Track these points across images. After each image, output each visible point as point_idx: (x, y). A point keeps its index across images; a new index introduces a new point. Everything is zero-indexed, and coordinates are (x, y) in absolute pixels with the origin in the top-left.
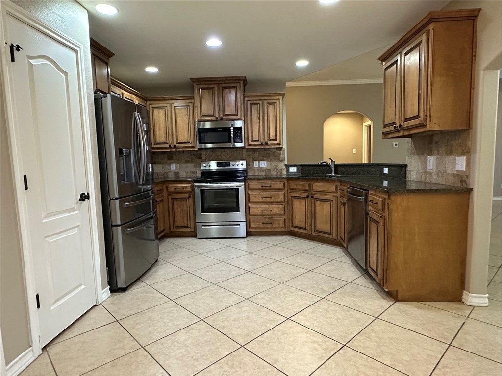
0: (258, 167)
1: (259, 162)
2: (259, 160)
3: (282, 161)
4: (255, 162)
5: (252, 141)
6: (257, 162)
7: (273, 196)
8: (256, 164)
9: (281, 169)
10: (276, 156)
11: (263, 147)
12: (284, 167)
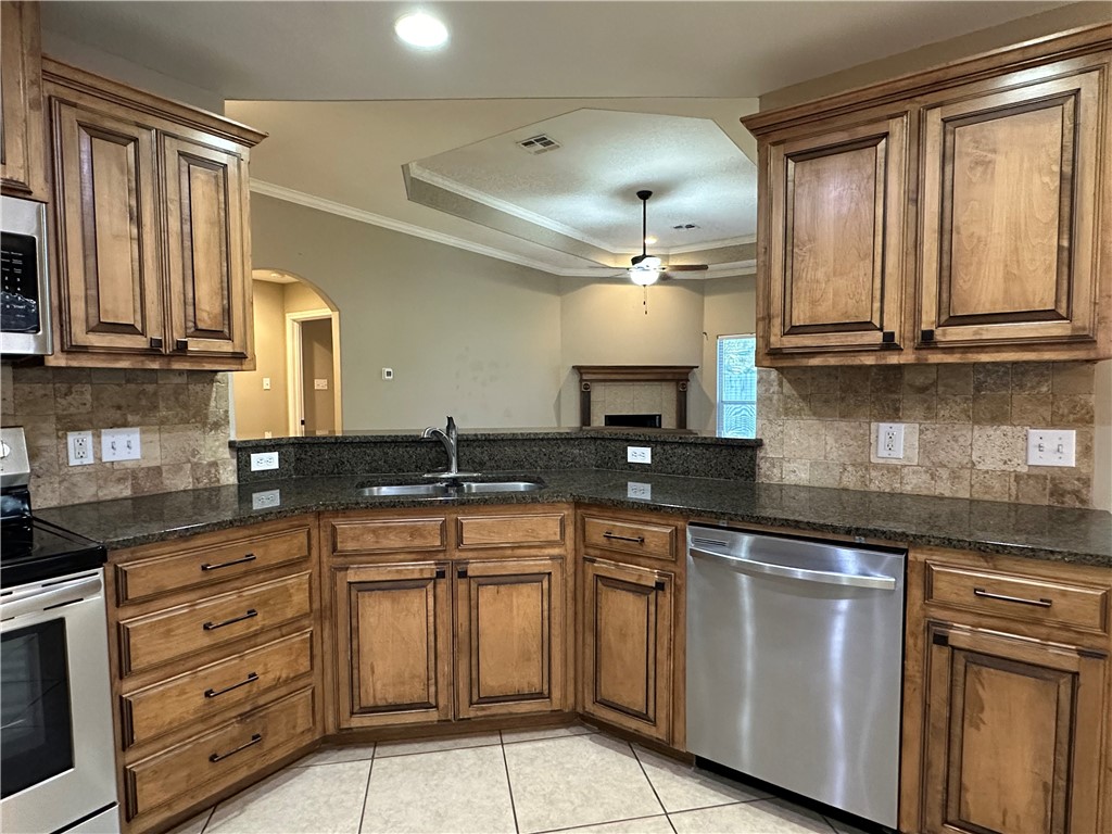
0: (89, 460)
1: (97, 436)
3: (216, 426)
4: (72, 438)
6: (87, 437)
7: (265, 603)
8: (80, 449)
9: (214, 464)
12: (225, 453)
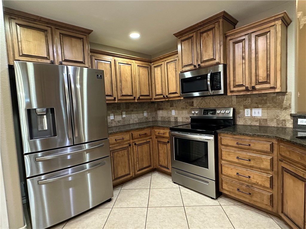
0: (249, 115)
1: (251, 110)
2: (250, 107)
3: (286, 109)
4: (246, 110)
5: (234, 87)
6: (249, 110)
7: (254, 159)
8: (247, 113)
9: (285, 120)
10: (275, 103)
11: (249, 93)
12: (289, 117)
